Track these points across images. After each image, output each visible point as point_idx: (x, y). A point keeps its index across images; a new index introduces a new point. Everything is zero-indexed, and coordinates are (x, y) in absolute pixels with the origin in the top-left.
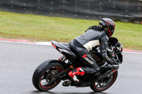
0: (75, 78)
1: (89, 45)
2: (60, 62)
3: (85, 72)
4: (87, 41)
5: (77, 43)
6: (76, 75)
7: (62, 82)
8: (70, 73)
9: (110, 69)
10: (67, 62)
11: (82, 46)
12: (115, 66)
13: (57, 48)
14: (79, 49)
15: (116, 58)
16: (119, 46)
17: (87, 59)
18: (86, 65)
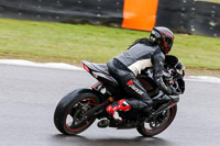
0: (116, 116)
1: (137, 67)
2: (95, 91)
3: (131, 106)
4: (134, 61)
5: (118, 64)
6: (118, 111)
7: (97, 121)
8: (109, 108)
9: (166, 101)
10: (104, 91)
11: (126, 68)
12: (173, 97)
13: (91, 71)
14: (122, 73)
15: (175, 86)
16: (179, 67)
17: (133, 87)
18: (132, 95)
